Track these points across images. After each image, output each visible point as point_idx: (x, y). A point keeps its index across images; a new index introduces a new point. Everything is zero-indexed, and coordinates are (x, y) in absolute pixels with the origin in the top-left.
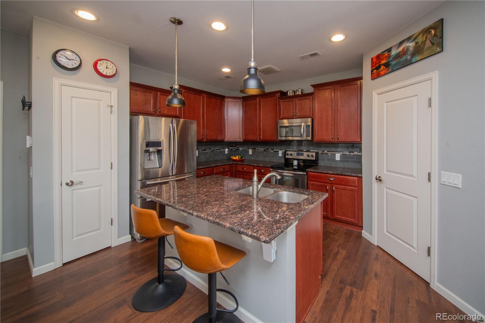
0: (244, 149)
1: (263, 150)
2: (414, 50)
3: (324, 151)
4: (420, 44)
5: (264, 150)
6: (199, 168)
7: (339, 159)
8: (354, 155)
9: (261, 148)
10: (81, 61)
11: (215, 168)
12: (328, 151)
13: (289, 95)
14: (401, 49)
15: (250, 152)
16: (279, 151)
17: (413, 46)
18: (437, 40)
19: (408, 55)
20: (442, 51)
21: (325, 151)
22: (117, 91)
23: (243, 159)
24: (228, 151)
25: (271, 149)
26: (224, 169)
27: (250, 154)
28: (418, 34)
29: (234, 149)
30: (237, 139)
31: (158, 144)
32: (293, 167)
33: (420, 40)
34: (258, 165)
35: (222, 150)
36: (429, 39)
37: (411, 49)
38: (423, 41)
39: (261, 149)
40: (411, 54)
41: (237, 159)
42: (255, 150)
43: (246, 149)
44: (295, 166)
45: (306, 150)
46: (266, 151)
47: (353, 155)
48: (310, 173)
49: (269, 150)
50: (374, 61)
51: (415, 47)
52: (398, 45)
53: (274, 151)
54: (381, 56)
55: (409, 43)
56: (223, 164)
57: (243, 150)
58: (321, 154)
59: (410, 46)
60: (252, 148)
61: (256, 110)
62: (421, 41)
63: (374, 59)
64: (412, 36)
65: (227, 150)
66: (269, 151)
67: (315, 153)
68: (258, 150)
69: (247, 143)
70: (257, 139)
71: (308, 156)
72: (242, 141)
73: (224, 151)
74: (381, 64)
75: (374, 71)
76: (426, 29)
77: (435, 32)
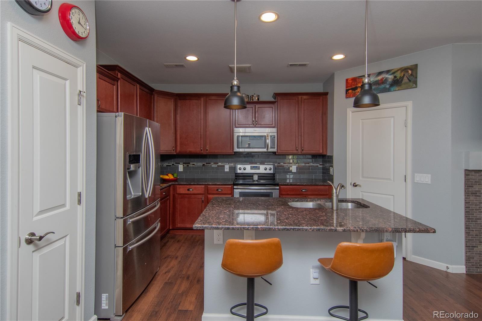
0: (169, 165)
1: (202, 165)
2: (392, 81)
3: (280, 164)
4: (398, 79)
5: (204, 165)
7: (295, 171)
8: (310, 166)
9: (197, 162)
12: (284, 164)
14: (379, 78)
15: (181, 168)
16: (225, 166)
17: (391, 78)
18: (414, 78)
19: (387, 84)
20: (417, 87)
25: (214, 163)
26: (165, 193)
27: (179, 170)
28: (396, 70)
30: (169, 152)
33: (398, 75)
36: (407, 77)
37: (390, 80)
38: (401, 77)
40: (389, 84)
42: (188, 166)
43: (173, 164)
44: (255, 181)
48: (282, 187)
49: (210, 165)
50: (349, 82)
51: (393, 79)
52: (377, 74)
53: (218, 166)
54: (358, 79)
55: (387, 75)
57: (167, 166)
59: (389, 77)
62: (399, 76)
63: (350, 81)
64: (392, 70)
70: (201, 150)
71: (266, 169)
72: (175, 153)
74: (358, 86)
75: (349, 91)
76: (404, 68)
77: (412, 72)
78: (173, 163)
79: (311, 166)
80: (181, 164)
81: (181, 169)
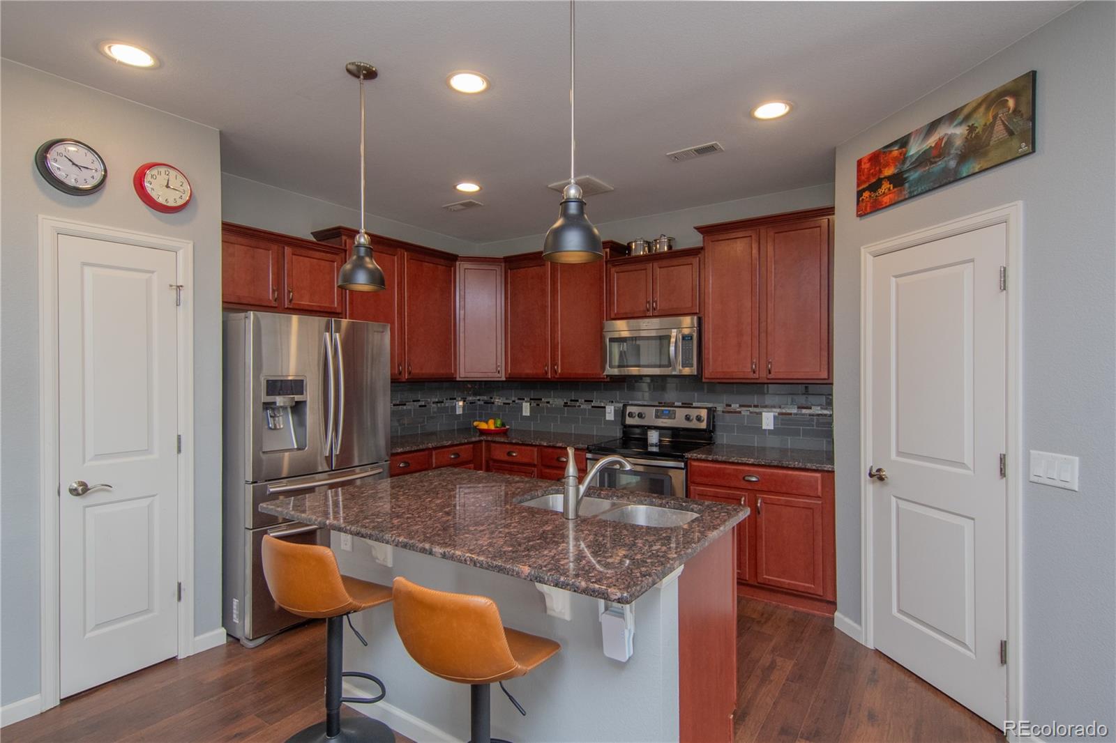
0: (507, 401)
1: (563, 403)
2: (964, 145)
3: (730, 406)
4: (981, 133)
5: (566, 405)
6: (394, 451)
7: (772, 427)
8: (813, 415)
9: (554, 397)
10: (106, 171)
11: (434, 453)
12: (741, 406)
13: (633, 254)
14: (932, 141)
15: (526, 409)
16: (607, 407)
17: (962, 134)
18: (1021, 123)
19: (951, 156)
20: (1034, 151)
21: (733, 406)
22: (191, 246)
23: (508, 429)
24: (464, 407)
26: (457, 455)
27: (524, 414)
28: (974, 105)
29: (479, 400)
30: (490, 375)
31: (297, 386)
32: (647, 448)
33: (980, 120)
34: (551, 444)
35: (448, 404)
36: (1002, 121)
37: (958, 142)
38: (988, 124)
39: (556, 400)
40: (957, 154)
41: (492, 427)
42: (538, 405)
43: (514, 401)
44: (652, 445)
45: (683, 404)
46: (569, 406)
47: (810, 415)
48: (695, 463)
49: (578, 404)
50: (864, 169)
51: (966, 138)
52: (924, 132)
53: (593, 407)
54: (882, 156)
55: (952, 126)
56: (456, 443)
57: (504, 403)
58: (723, 412)
59: (955, 134)
60: (531, 399)
61: (543, 292)
62: (983, 123)
63: (865, 163)
64: (961, 109)
65: (461, 403)
66: (580, 406)
67: (706, 410)
68: (548, 402)
69: (519, 383)
70: (546, 373)
71: (688, 418)
72: (504, 379)
73: (454, 408)
74: (882, 176)
75: (864, 194)
76: (993, 95)
77: (1017, 104)
78: (513, 399)
79: (818, 415)
80: (526, 402)
81: (526, 412)
